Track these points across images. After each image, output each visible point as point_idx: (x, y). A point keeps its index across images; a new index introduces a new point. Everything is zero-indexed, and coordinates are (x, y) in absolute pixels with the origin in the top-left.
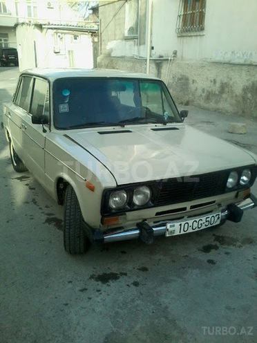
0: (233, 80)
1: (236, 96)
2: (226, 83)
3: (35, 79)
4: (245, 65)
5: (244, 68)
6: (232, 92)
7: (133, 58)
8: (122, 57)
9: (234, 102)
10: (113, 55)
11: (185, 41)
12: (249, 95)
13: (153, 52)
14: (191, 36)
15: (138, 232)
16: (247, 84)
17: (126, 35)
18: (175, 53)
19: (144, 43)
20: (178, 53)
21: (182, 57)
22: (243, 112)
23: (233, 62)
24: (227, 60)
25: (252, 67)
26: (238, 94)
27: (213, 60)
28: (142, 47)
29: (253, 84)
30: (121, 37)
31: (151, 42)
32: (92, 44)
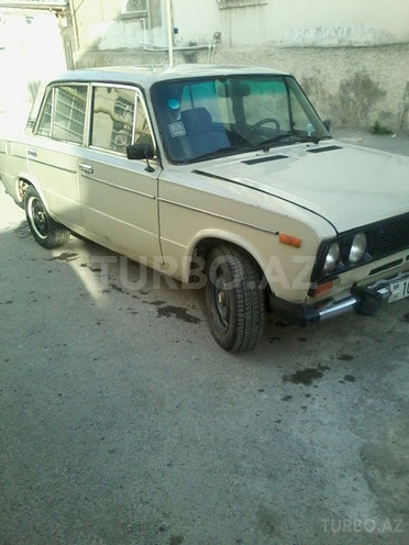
0: (323, 74)
1: (330, 97)
2: (311, 79)
3: (94, 88)
4: (339, 48)
5: (339, 52)
6: (323, 92)
7: (141, 49)
8: (121, 50)
9: (328, 107)
10: (102, 47)
11: (233, 15)
12: (352, 94)
13: (178, 37)
14: (244, 7)
15: (354, 301)
16: (347, 77)
17: (124, 11)
18: (218, 37)
19: (160, 24)
20: (223, 36)
21: (231, 42)
22: (344, 121)
23: (320, 44)
24: (308, 42)
25: (352, 51)
26: (333, 95)
27: (285, 44)
28: (156, 30)
29: (357, 76)
30: (115, 15)
31: (172, 20)
32: (60, 30)
